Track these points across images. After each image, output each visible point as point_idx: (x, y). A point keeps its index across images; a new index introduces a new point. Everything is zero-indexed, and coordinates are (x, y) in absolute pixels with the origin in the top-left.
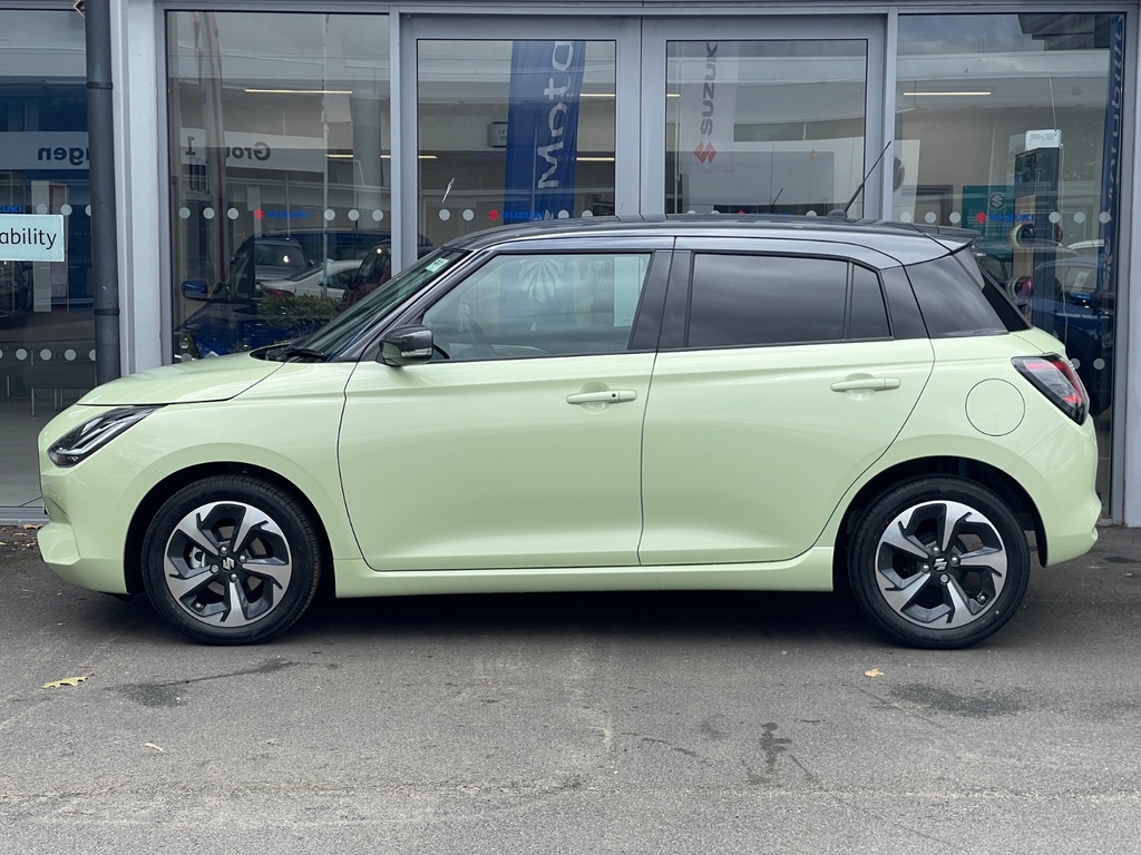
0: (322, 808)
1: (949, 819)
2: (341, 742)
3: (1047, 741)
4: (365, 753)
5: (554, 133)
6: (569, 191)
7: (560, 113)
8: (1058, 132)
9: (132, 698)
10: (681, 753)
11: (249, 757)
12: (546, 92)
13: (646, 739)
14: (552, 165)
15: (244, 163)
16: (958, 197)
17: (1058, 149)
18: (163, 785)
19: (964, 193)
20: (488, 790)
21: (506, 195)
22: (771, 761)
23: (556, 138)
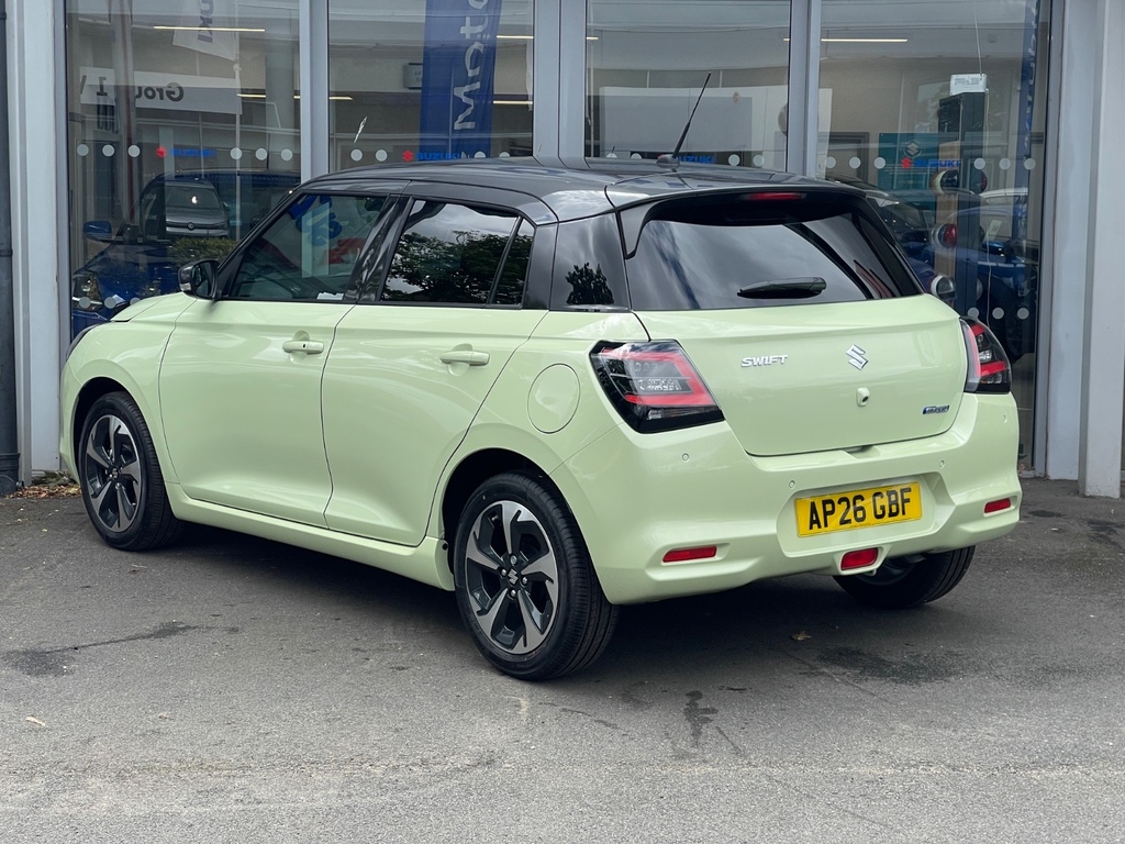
0: (215, 790)
1: (884, 798)
2: (239, 714)
3: (983, 710)
4: (265, 728)
5: (471, 73)
6: (485, 136)
7: (477, 54)
8: (984, 77)
9: (15, 666)
10: (602, 726)
11: (139, 732)
12: (463, 30)
13: (564, 710)
14: (468, 106)
15: (156, 104)
16: (874, 145)
17: (982, 95)
18: (43, 764)
19: (880, 142)
21: (421, 139)
22: (697, 733)
23: (473, 77)
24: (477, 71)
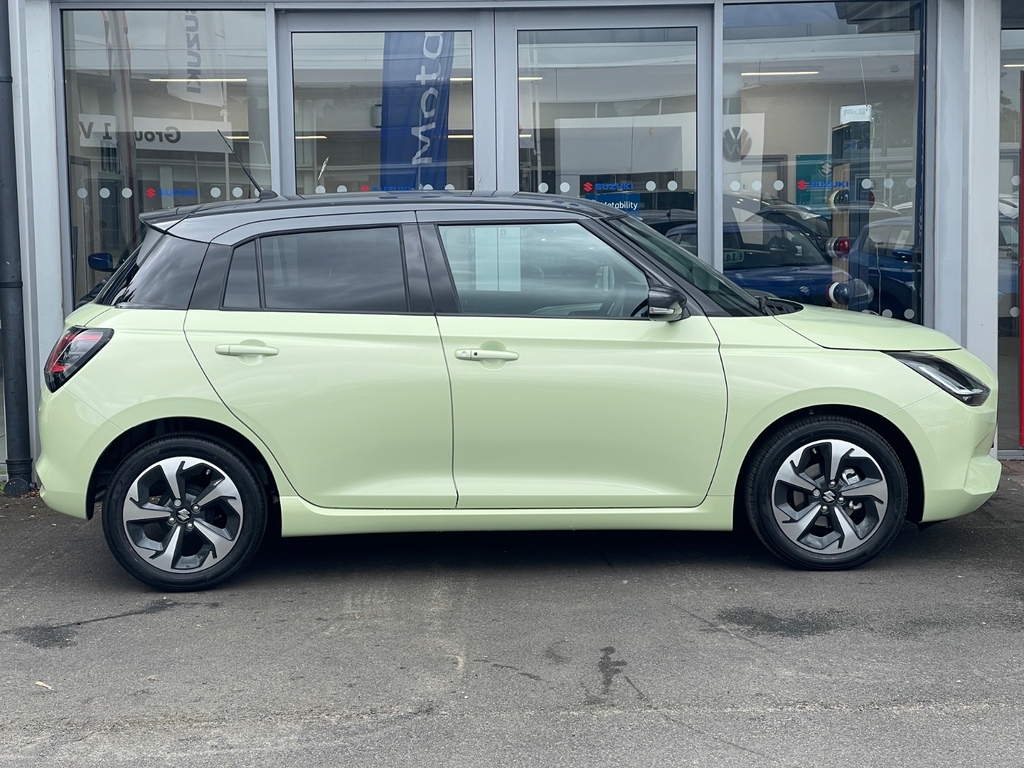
0: (194, 739)
4: (238, 686)
9: (25, 640)
11: (130, 692)
13: (495, 665)
18: (49, 721)
20: (348, 718)
22: (608, 682)
24: (433, 113)
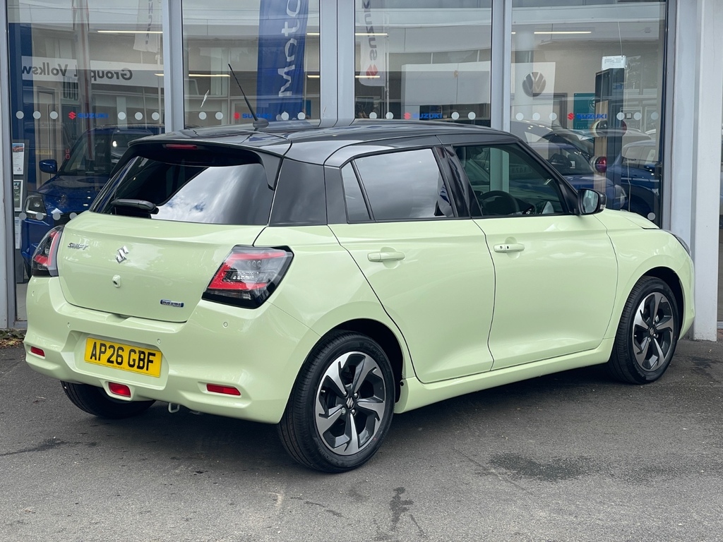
5: (289, 59)
7: (292, 45)
12: (283, 31)
13: (307, 503)
14: (287, 81)
21: (258, 99)
22: (396, 520)
23: (290, 62)
